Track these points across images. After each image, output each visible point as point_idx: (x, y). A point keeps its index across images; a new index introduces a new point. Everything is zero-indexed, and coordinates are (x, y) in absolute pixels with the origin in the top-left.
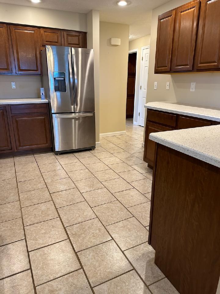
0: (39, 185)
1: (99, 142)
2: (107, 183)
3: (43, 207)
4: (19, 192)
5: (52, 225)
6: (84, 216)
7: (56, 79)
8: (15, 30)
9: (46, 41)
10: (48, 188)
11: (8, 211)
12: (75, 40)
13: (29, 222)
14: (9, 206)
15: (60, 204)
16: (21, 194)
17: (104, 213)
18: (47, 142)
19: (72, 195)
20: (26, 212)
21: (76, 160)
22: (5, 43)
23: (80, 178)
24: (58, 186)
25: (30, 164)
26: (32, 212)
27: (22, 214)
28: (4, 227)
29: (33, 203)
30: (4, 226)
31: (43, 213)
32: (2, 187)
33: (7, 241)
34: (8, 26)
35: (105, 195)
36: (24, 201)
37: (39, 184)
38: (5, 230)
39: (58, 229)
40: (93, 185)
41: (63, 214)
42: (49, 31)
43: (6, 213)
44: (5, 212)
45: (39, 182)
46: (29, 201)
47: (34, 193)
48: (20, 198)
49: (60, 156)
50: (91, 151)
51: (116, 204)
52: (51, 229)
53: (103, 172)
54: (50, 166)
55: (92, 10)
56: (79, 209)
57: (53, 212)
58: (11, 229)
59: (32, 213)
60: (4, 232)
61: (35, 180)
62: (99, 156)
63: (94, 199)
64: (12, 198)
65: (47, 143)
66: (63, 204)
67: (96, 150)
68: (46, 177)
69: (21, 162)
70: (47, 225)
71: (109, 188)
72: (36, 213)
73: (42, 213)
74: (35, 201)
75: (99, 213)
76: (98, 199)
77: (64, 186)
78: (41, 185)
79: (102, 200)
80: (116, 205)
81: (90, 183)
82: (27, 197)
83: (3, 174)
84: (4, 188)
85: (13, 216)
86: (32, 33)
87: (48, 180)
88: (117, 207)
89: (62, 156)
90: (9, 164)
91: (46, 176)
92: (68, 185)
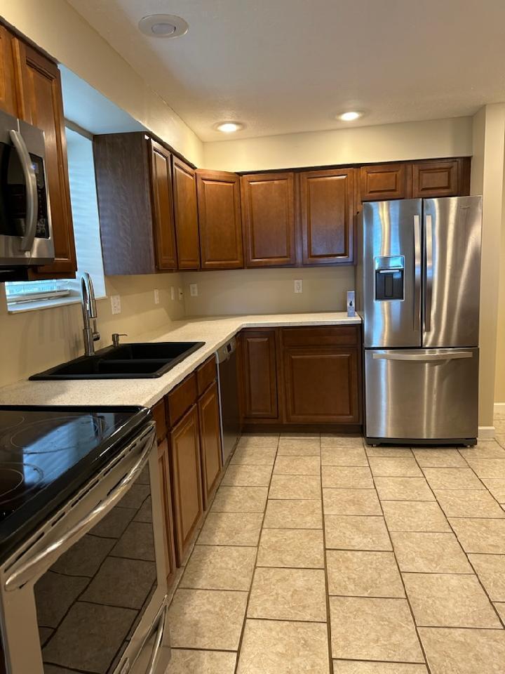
0: (308, 519)
1: (493, 428)
2: (486, 561)
3: (299, 580)
4: (265, 526)
5: (303, 638)
6: (390, 644)
7: (381, 272)
8: (310, 180)
9: (371, 192)
10: (324, 531)
11: (230, 566)
12: (440, 179)
13: (259, 608)
14: (235, 554)
15: (340, 586)
16: (267, 530)
17: (448, 656)
18: (350, 412)
19: (376, 569)
20: (262, 581)
21: (415, 471)
22: (288, 207)
23: (410, 526)
24: (348, 533)
25: (307, 459)
26: (274, 585)
27: (252, 583)
28: (210, 603)
29: (282, 562)
30: (210, 600)
31: (296, 597)
32: (237, 502)
33: (203, 640)
34: (297, 175)
35: (467, 597)
36: (266, 552)
37: (308, 515)
38: (209, 611)
39: (314, 656)
40: (441, 557)
41: (339, 616)
42: (380, 169)
43: (224, 571)
44: (223, 565)
45: (311, 509)
46: (277, 554)
47: (292, 536)
48: (262, 540)
49: (377, 449)
50: (461, 451)
51: (495, 641)
52: (299, 650)
53: (482, 524)
54: (346, 472)
55: (485, 105)
56: (382, 619)
57: (317, 603)
58: (220, 612)
59: (273, 587)
60: (206, 616)
61: (303, 502)
62: (482, 470)
63: (431, 602)
64: (246, 535)
65: (350, 414)
66: (346, 588)
67: (479, 448)
68: (329, 500)
69: (290, 451)
70: (293, 634)
71: (487, 579)
72: (280, 591)
73: (292, 596)
74: (288, 558)
75: (437, 652)
76: (444, 607)
77: (364, 538)
78: (313, 521)
79: (454, 613)
80: (494, 643)
81: (433, 546)
82: (277, 542)
83: (249, 472)
84: (240, 505)
85: (233, 582)
86: (342, 180)
87: (332, 510)
88: (494, 654)
89: (382, 451)
90: (267, 451)
91: (330, 498)
92: (374, 539)
